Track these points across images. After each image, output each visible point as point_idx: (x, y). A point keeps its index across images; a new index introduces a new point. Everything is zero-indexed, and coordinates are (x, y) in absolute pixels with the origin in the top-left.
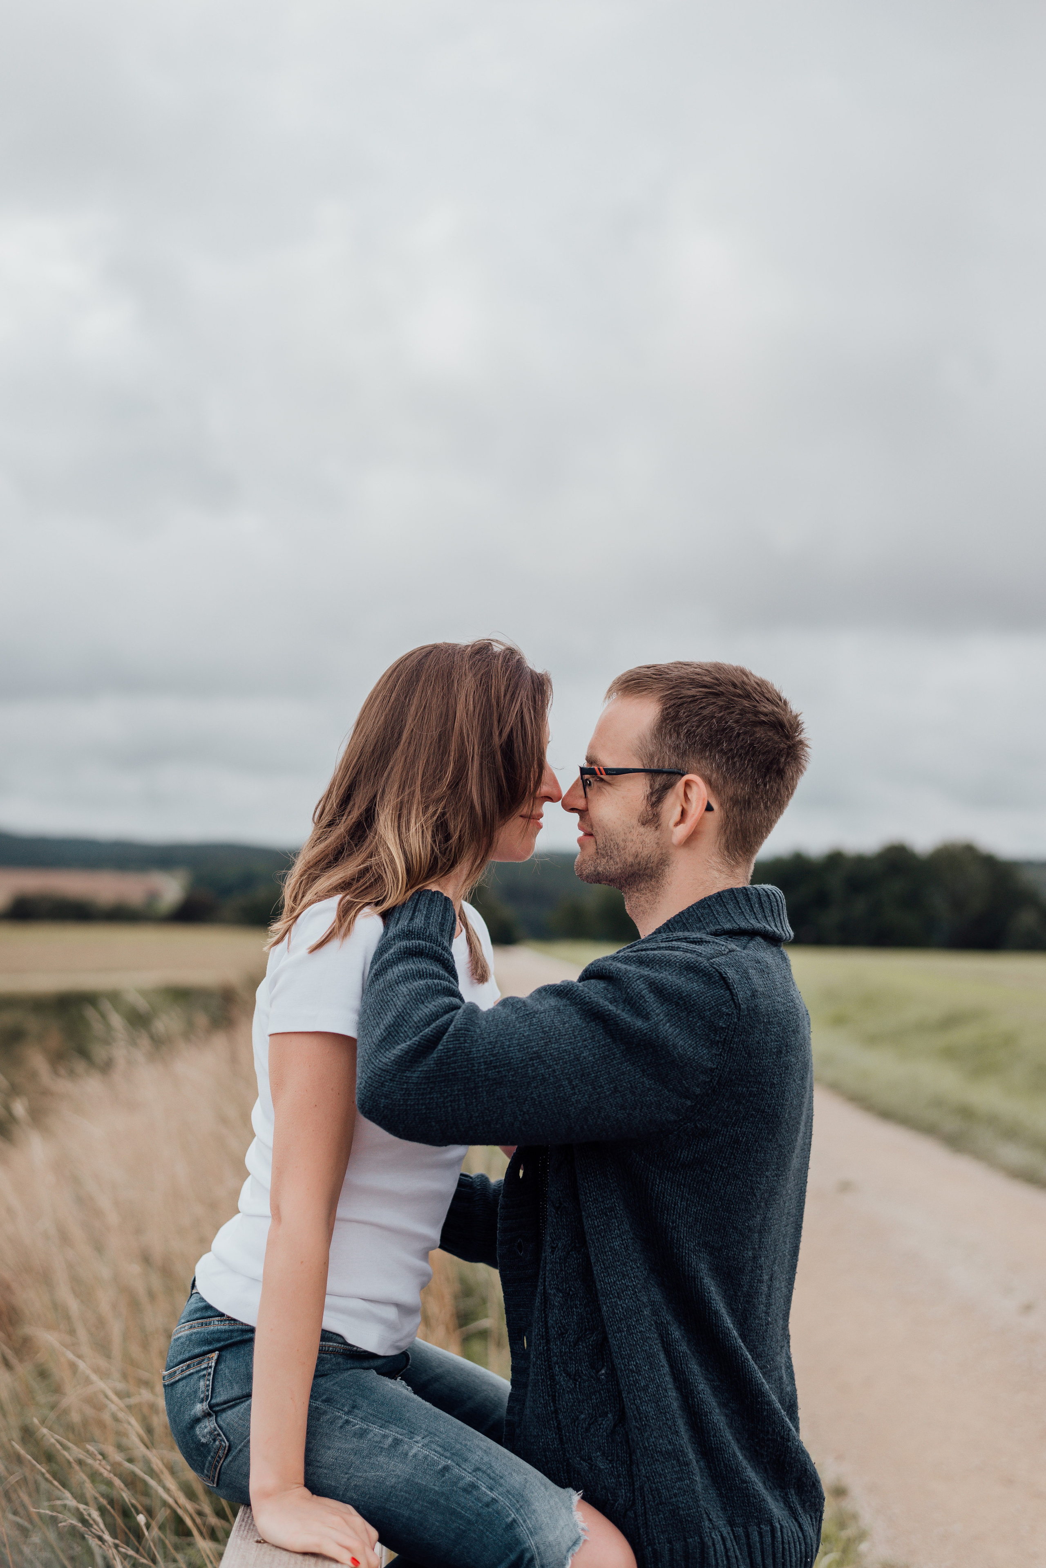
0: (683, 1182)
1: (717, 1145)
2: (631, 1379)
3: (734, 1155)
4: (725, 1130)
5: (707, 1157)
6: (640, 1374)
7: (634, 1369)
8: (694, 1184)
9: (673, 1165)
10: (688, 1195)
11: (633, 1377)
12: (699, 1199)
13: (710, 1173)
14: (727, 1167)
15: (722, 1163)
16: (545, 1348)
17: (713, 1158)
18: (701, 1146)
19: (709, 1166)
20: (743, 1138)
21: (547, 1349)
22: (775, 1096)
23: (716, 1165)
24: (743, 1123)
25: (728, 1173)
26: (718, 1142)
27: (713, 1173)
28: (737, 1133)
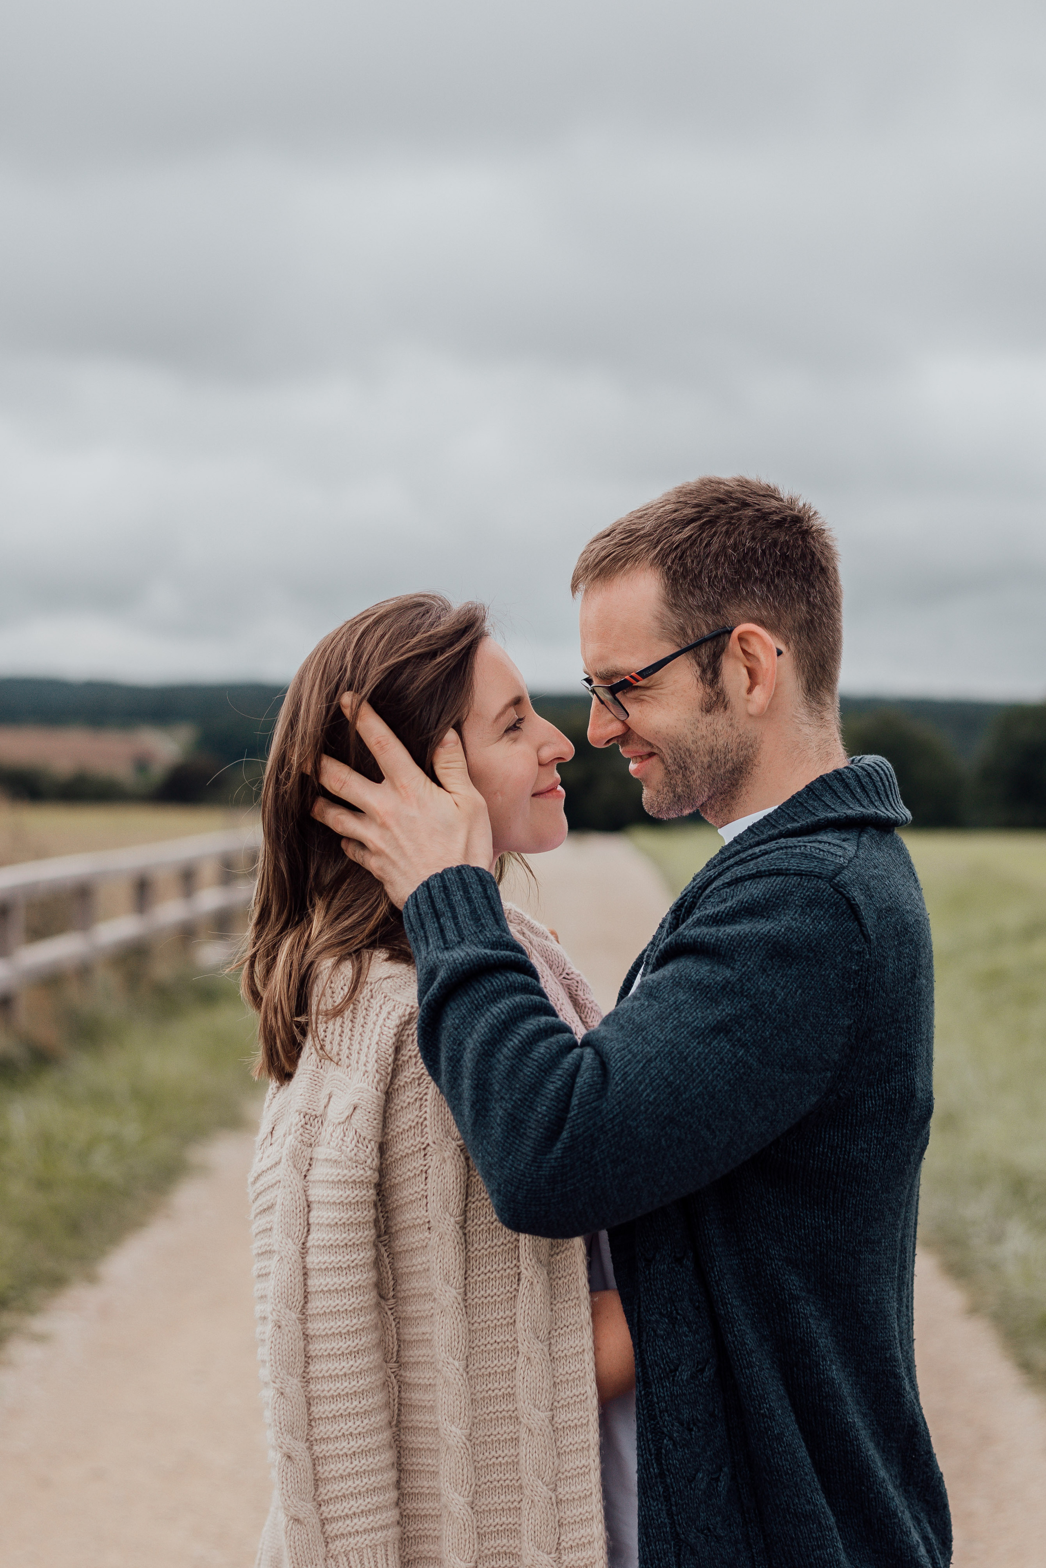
0: (835, 1170)
1: (869, 1112)
2: (763, 1425)
3: (889, 1120)
4: (872, 1090)
5: (859, 1131)
6: (774, 1420)
7: (767, 1413)
8: (850, 1170)
9: (819, 1150)
10: (844, 1184)
11: (764, 1423)
12: (858, 1187)
13: (867, 1152)
14: (883, 1137)
15: (878, 1134)
16: (643, 1393)
17: (866, 1130)
18: (848, 1118)
19: (864, 1142)
20: (896, 1095)
21: (645, 1394)
22: (913, 1031)
23: (871, 1138)
24: (888, 1076)
25: (886, 1144)
26: (869, 1108)
27: (870, 1150)
28: (886, 1090)
